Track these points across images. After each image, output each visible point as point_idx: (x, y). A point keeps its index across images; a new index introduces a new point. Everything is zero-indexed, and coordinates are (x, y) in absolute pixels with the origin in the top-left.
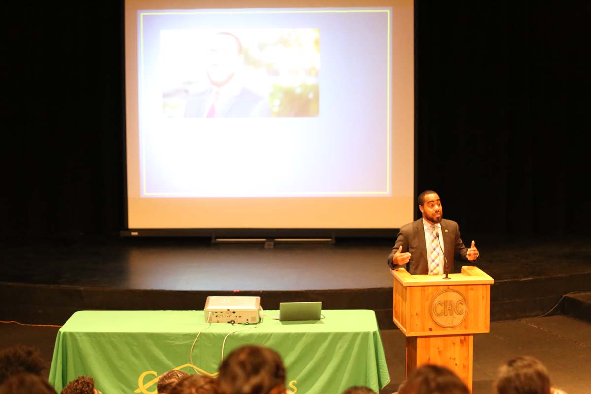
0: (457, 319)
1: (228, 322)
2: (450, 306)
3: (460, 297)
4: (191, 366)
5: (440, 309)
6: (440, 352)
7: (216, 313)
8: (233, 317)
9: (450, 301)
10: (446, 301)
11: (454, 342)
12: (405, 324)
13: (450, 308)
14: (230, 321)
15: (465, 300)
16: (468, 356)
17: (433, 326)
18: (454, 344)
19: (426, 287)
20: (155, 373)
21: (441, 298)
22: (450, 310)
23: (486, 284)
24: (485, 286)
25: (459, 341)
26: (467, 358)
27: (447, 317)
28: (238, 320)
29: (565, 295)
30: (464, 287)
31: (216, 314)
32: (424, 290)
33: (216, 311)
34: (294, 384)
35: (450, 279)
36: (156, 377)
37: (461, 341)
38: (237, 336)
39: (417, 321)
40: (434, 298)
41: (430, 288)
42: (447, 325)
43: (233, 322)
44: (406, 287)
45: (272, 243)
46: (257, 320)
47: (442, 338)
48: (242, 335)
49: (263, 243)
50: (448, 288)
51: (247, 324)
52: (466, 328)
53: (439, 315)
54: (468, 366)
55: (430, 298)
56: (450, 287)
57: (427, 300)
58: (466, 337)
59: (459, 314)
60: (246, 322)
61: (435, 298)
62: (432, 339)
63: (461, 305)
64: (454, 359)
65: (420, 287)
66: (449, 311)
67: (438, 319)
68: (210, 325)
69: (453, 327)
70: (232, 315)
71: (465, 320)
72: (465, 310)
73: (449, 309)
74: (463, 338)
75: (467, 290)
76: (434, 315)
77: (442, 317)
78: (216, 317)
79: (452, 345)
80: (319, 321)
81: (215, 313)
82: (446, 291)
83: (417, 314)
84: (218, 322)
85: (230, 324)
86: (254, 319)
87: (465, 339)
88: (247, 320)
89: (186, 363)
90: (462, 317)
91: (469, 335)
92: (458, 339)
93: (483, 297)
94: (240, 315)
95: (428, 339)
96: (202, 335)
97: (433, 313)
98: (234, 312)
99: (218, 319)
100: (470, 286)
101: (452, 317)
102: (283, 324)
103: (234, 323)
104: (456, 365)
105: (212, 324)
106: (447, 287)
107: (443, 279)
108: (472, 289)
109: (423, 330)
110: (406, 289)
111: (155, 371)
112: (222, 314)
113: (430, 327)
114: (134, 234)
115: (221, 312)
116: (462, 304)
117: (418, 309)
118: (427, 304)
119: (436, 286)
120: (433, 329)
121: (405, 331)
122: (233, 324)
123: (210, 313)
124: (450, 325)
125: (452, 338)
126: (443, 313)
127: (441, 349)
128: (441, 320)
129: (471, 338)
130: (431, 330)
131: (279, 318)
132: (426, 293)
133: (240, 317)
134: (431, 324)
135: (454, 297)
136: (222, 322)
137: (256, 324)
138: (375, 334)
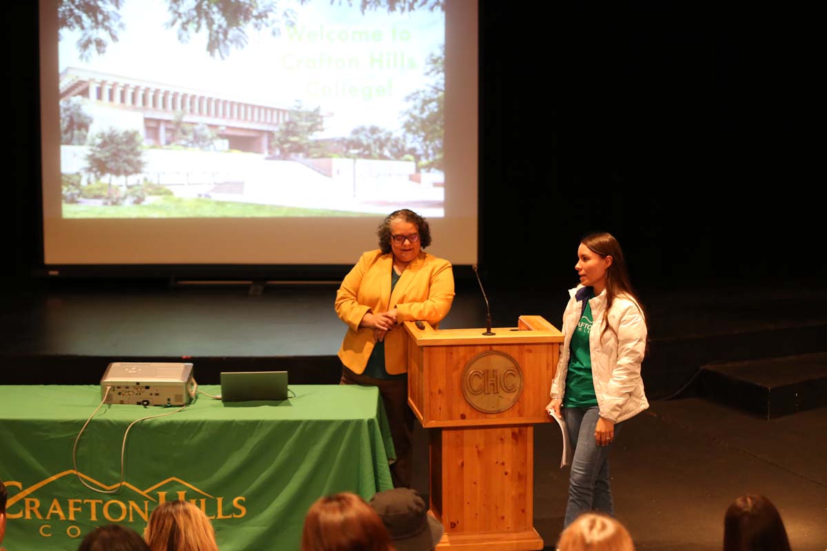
0: (507, 399)
1: (139, 403)
2: (495, 379)
3: (510, 365)
4: (75, 472)
5: (477, 383)
6: (479, 452)
7: (119, 387)
8: (146, 395)
9: (493, 371)
10: (488, 371)
11: (503, 437)
12: (422, 407)
13: (495, 382)
14: (141, 401)
15: (518, 369)
16: (526, 459)
17: (467, 411)
18: (502, 439)
19: (454, 348)
20: (19, 485)
21: (479, 366)
22: (493, 384)
23: (552, 344)
24: (551, 346)
25: (511, 435)
26: (524, 464)
27: (488, 396)
28: (153, 399)
29: (702, 368)
30: (517, 348)
31: (119, 390)
32: (451, 353)
33: (119, 385)
34: (240, 502)
35: (494, 334)
36: (20, 491)
37: (514, 434)
38: (149, 425)
39: (440, 402)
40: (468, 365)
41: (462, 350)
42: (490, 409)
43: (146, 403)
44: (422, 348)
45: (260, 288)
46: (185, 400)
47: (482, 431)
48: (156, 423)
49: (247, 288)
50: (491, 349)
51: (169, 407)
52: (521, 414)
53: (475, 393)
54: (526, 477)
55: (461, 365)
56: (495, 348)
57: (456, 368)
58: (522, 428)
59: (509, 391)
60: (166, 402)
61: (469, 367)
62: (466, 432)
63: (511, 377)
64: (503, 464)
65: (444, 349)
66: (492, 387)
67: (475, 400)
68: (109, 408)
69: (499, 412)
70: (144, 392)
71: (518, 401)
72: (518, 385)
73: (492, 382)
74: (516, 430)
75: (521, 353)
76: (468, 393)
77: (480, 396)
78: (120, 394)
79: (500, 441)
80: (285, 401)
81: (116, 387)
82: (486, 354)
83: (440, 392)
84: (122, 402)
85: (142, 406)
86: (179, 398)
87: (520, 431)
88: (169, 400)
89: (68, 469)
90: (512, 396)
91: (527, 425)
92: (508, 432)
93: (548, 365)
94: (157, 392)
95: (458, 432)
96: (94, 424)
97: (467, 390)
98: (147, 388)
99: (121, 398)
100: (526, 347)
101: (497, 396)
102: (225, 406)
103: (148, 404)
104: (506, 474)
105: (113, 405)
106: (488, 348)
107: (484, 334)
108: (530, 351)
109: (451, 418)
110: (422, 351)
111: (18, 480)
112: (127, 390)
113: (461, 412)
114: (54, 273)
115: (127, 387)
116: (514, 376)
117: (441, 383)
118: (456, 375)
119: (471, 345)
120: (467, 415)
121: (422, 418)
122: (145, 406)
123: (109, 388)
124: (493, 409)
125: (499, 430)
126: (482, 391)
127: (481, 448)
128: (479, 401)
129: (530, 430)
130: (463, 417)
131: (220, 396)
132: (455, 356)
133: (157, 395)
134: (462, 408)
135: (499, 363)
136: (129, 403)
137: (182, 406)
138: (371, 422)
